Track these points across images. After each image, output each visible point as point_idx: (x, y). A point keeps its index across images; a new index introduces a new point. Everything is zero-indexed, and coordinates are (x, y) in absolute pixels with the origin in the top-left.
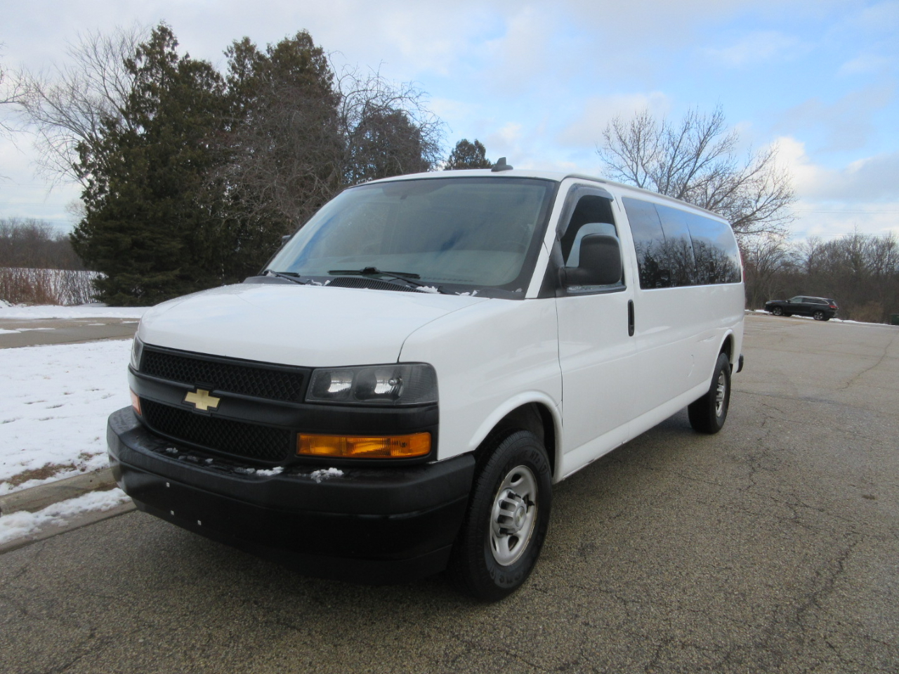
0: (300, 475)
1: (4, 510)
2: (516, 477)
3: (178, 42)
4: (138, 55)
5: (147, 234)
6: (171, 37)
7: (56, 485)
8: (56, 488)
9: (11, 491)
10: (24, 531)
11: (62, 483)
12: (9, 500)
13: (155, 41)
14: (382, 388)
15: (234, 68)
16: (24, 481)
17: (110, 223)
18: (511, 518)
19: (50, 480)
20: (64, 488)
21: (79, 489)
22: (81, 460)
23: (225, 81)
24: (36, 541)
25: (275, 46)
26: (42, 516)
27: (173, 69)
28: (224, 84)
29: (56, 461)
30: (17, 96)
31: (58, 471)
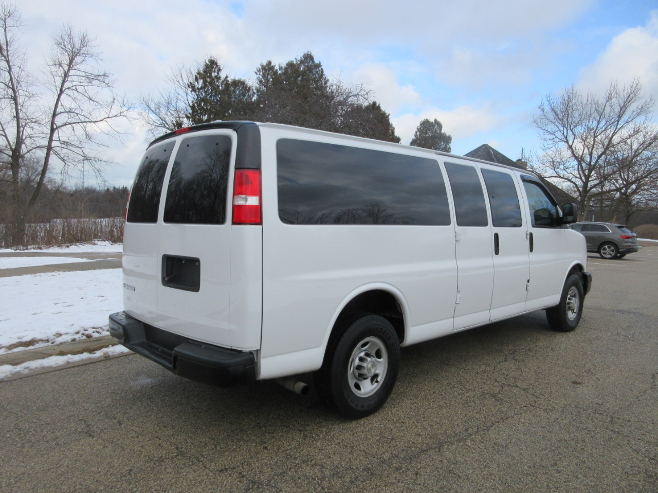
3: (221, 69)
6: (217, 66)
7: (32, 351)
9: (6, 353)
11: (36, 350)
13: (207, 69)
15: (261, 82)
16: (15, 347)
19: (31, 348)
20: (37, 352)
21: (46, 354)
22: (54, 337)
25: (284, 65)
26: (18, 368)
27: (218, 86)
28: (254, 93)
29: (39, 337)
31: (38, 343)
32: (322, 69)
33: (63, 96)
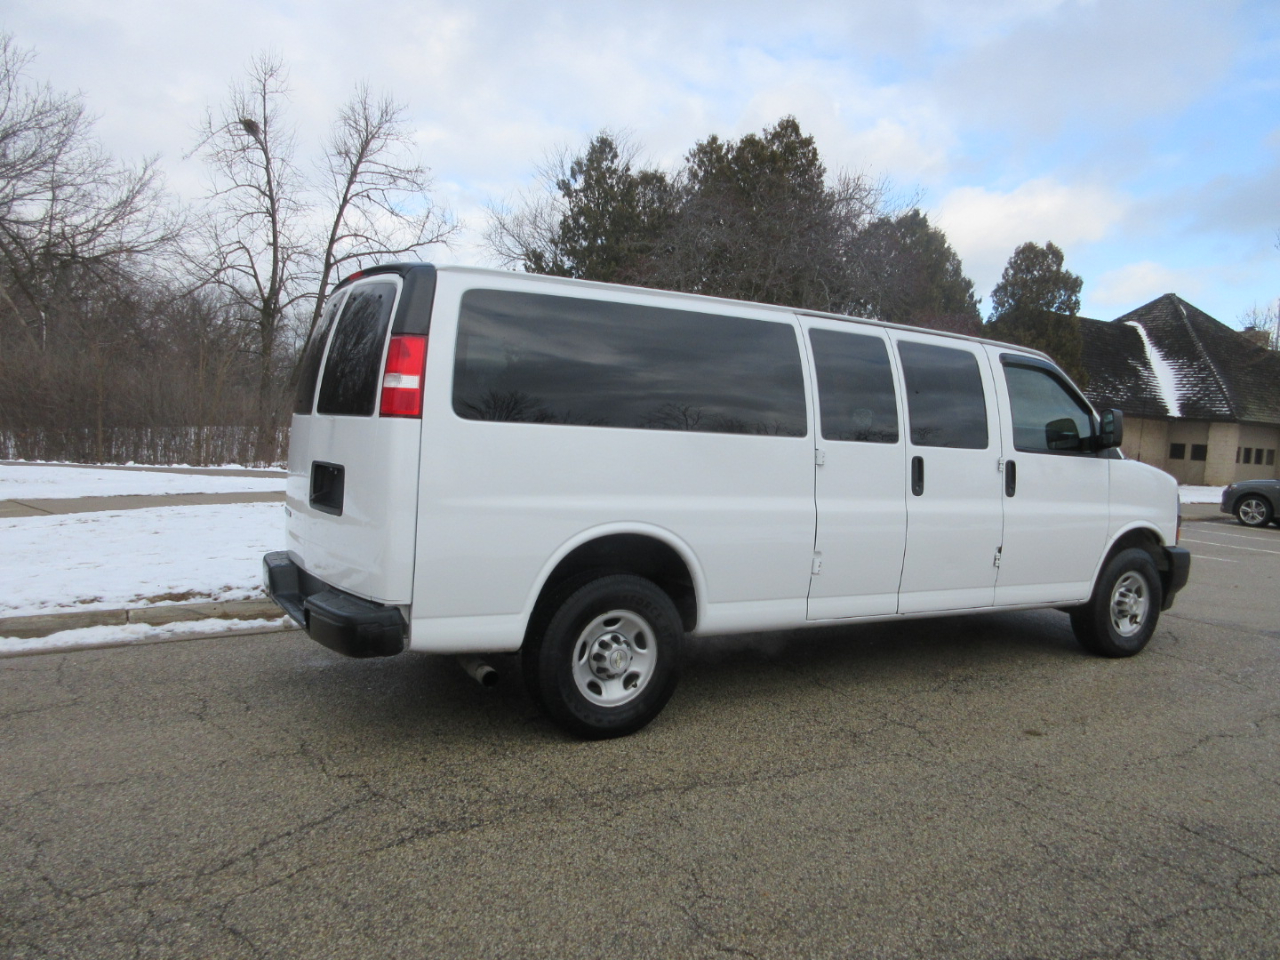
1: (129, 620)
4: (573, 175)
6: (611, 148)
7: (185, 607)
8: (184, 610)
9: (144, 607)
11: (190, 607)
12: (140, 613)
13: (593, 156)
15: (694, 175)
16: (161, 600)
19: (183, 602)
20: (191, 611)
21: (201, 614)
22: (220, 591)
23: (681, 193)
24: (132, 645)
26: (159, 630)
27: (611, 187)
30: (441, 235)
31: (194, 597)
32: (815, 149)
33: (348, 208)
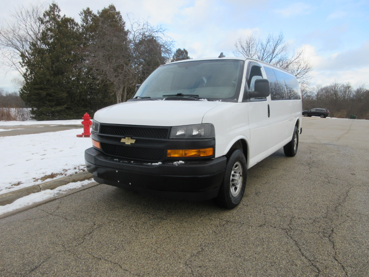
0: (169, 163)
1: (42, 189)
2: (236, 166)
3: (61, 10)
4: (44, 15)
5: (53, 90)
6: (58, 8)
7: (58, 180)
8: (58, 181)
9: (42, 183)
10: (52, 196)
11: (60, 179)
12: (43, 185)
13: (51, 10)
14: (195, 133)
15: (83, 20)
16: (46, 179)
17: (37, 86)
18: (236, 180)
19: (55, 179)
20: (61, 181)
21: (66, 182)
22: (64, 172)
23: (80, 26)
24: (57, 199)
25: (101, 11)
26: (56, 191)
27: (59, 21)
28: (80, 27)
29: (55, 172)
32: (121, 16)
